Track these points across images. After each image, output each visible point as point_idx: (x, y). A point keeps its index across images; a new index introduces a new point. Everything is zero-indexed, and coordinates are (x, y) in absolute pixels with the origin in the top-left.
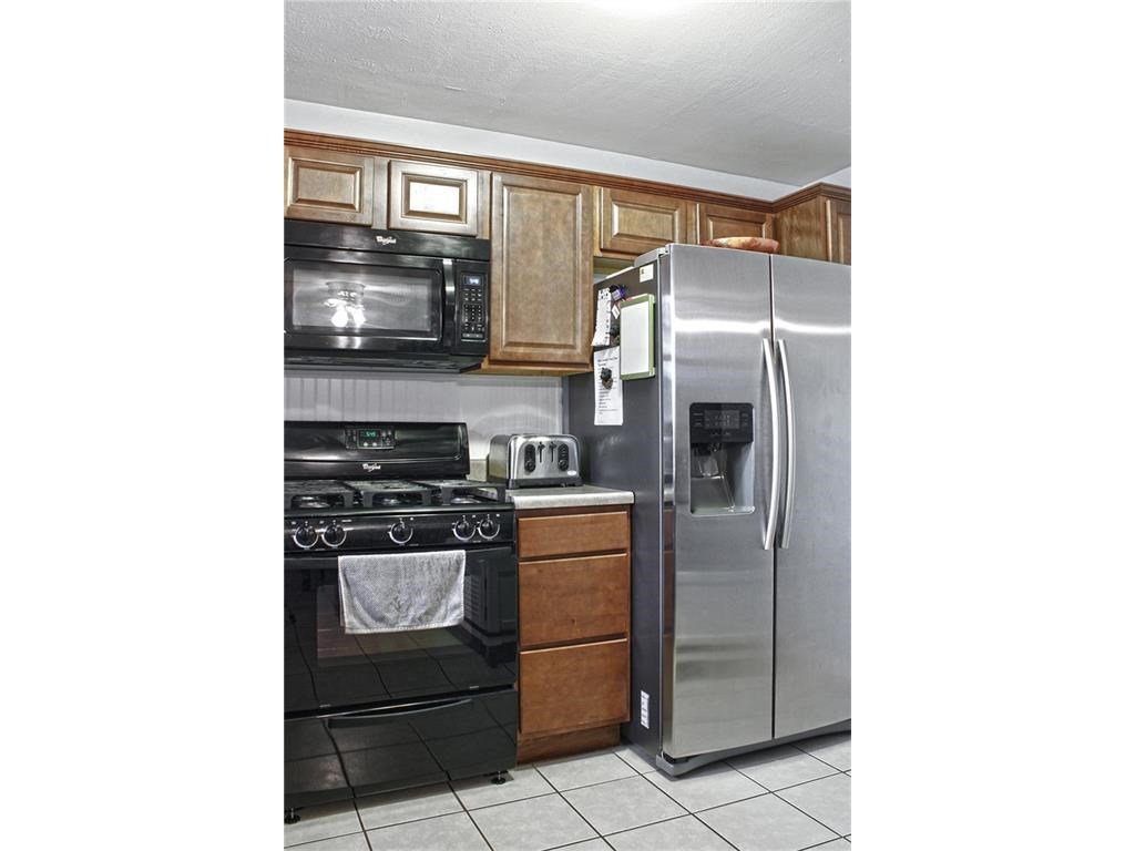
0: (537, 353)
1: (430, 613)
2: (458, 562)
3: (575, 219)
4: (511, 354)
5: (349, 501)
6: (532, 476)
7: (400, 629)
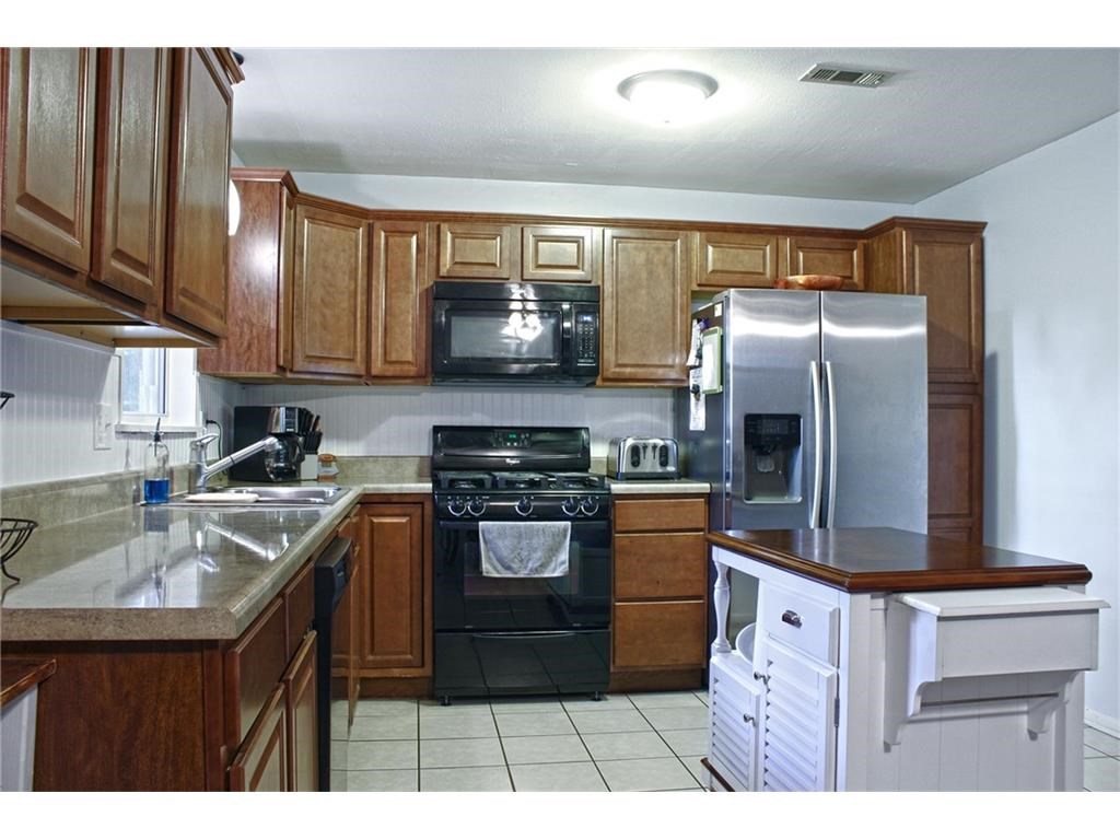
0: (641, 372)
1: (544, 566)
2: (565, 530)
3: (674, 260)
4: (619, 373)
5: (488, 484)
6: (638, 470)
7: (522, 576)
